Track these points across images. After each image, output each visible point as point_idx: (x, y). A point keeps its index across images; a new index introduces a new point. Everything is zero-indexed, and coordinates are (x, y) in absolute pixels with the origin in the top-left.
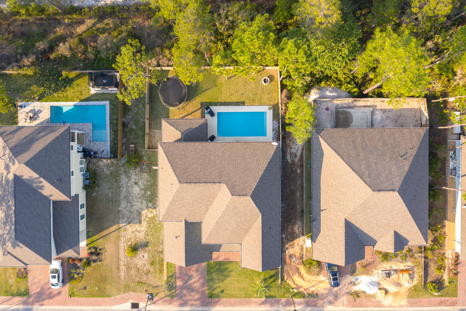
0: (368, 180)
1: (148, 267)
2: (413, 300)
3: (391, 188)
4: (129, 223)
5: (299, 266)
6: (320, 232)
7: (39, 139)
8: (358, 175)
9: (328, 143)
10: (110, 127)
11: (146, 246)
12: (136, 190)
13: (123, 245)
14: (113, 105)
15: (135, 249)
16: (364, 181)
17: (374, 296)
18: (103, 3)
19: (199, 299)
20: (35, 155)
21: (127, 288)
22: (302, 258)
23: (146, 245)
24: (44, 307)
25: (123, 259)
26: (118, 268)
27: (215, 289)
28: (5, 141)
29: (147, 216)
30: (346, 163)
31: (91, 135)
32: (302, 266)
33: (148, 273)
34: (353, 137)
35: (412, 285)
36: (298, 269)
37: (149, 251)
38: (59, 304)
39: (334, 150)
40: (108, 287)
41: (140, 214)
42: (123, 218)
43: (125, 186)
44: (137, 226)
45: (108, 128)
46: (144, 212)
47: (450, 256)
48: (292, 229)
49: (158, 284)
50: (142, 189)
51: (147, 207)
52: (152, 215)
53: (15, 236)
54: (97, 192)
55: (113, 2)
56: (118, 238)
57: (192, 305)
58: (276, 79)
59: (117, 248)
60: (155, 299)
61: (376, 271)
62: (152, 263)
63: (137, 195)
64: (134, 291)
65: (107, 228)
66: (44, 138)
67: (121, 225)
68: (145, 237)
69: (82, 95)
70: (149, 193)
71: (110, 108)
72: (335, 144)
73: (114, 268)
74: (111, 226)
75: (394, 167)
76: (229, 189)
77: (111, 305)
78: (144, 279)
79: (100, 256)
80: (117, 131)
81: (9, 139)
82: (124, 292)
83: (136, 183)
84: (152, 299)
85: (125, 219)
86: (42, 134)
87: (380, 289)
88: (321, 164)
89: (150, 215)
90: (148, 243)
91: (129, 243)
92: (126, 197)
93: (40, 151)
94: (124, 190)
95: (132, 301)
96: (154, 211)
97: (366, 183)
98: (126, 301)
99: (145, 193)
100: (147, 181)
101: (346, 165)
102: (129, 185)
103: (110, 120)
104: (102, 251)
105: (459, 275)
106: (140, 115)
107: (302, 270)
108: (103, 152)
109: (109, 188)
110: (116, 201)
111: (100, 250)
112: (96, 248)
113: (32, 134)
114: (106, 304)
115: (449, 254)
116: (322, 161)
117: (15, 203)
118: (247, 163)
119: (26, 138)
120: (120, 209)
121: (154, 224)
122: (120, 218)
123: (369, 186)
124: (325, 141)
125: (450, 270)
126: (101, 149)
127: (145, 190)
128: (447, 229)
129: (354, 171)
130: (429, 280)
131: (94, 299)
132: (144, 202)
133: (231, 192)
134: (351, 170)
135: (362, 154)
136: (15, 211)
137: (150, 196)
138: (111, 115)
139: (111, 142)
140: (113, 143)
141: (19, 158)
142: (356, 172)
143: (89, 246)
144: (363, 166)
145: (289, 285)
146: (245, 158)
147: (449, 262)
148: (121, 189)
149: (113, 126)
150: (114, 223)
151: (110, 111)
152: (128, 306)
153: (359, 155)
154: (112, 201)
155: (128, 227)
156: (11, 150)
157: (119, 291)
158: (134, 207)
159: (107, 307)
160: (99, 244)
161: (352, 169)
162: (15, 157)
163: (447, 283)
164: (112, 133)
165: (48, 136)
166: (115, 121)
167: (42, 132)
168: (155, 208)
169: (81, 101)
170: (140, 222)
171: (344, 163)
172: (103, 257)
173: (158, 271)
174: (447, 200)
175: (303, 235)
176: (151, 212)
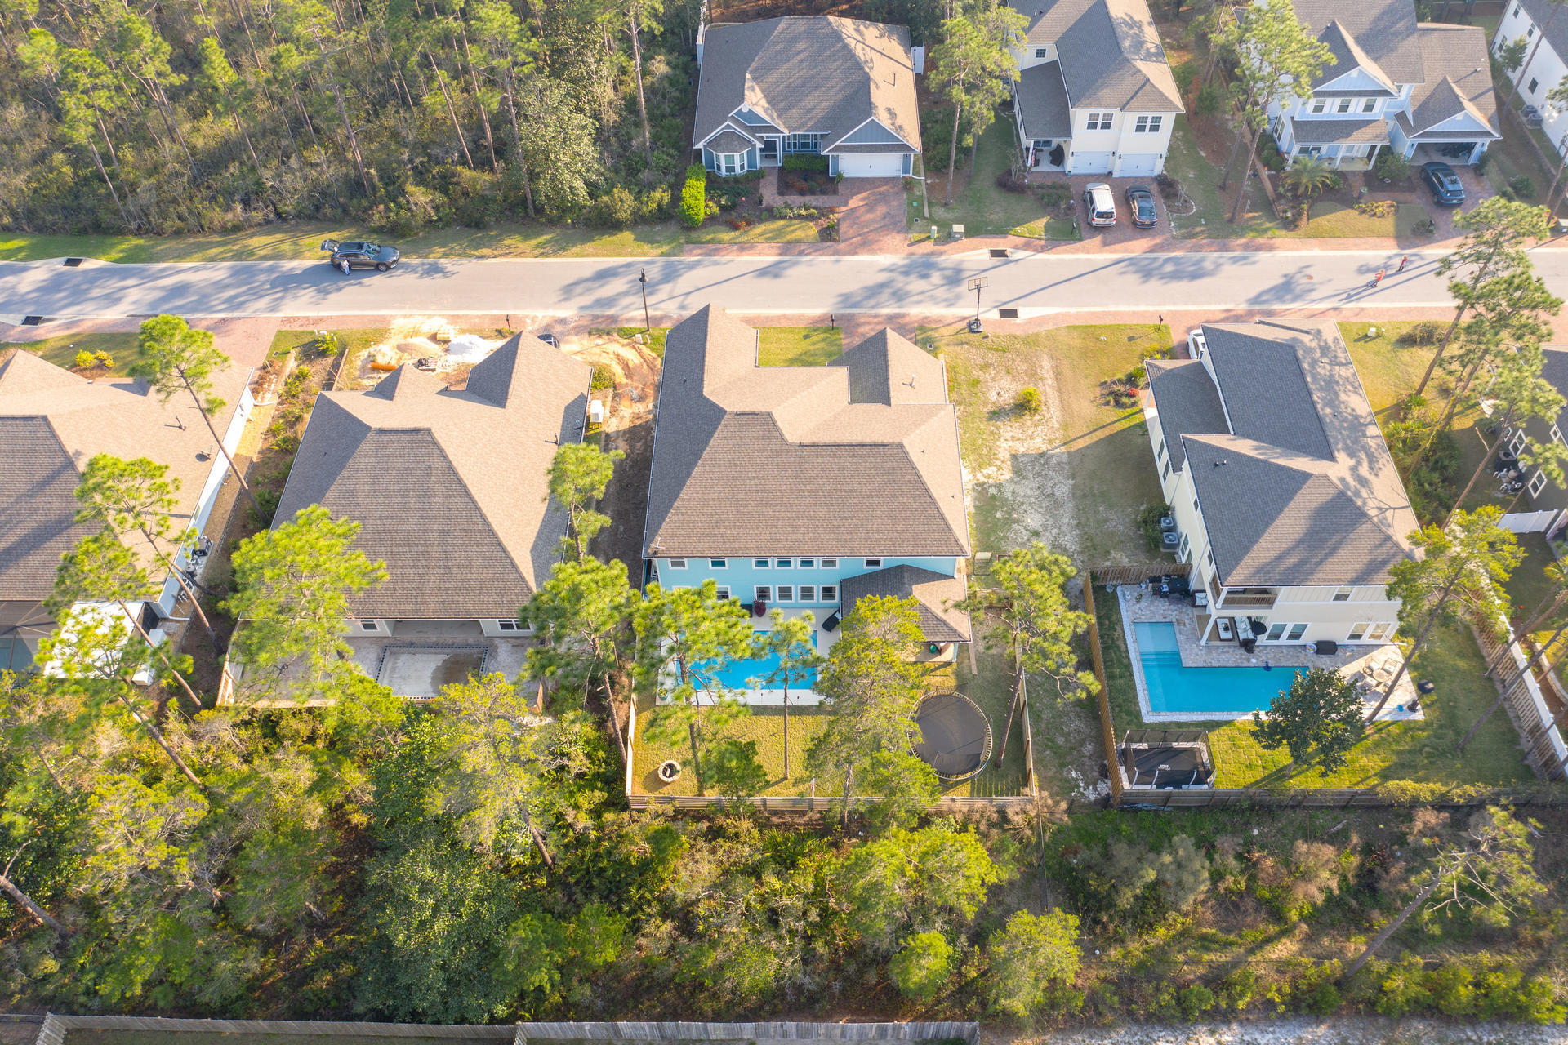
0: (436, 460)
1: (987, 376)
2: (378, 325)
3: (385, 439)
4: (1042, 455)
5: (624, 381)
6: (567, 408)
7: (1297, 545)
8: (455, 473)
9: (517, 570)
10: (1128, 657)
11: (994, 413)
12: (1034, 520)
13: (1052, 412)
14: (1129, 713)
15: (1023, 406)
16: (446, 458)
17: (462, 331)
18: (1227, 1038)
19: (859, 325)
20: (1291, 499)
21: (1031, 341)
22: (615, 396)
23: (995, 415)
24: (1223, 307)
25: (1048, 389)
26: (1058, 374)
27: (824, 340)
28: (1388, 538)
29: (999, 468)
30: (479, 509)
31: (1181, 638)
32: (617, 380)
33: (986, 366)
34: (446, 591)
35: (372, 350)
36: (628, 376)
37: (986, 403)
38: (1187, 313)
39: (504, 550)
40: (1077, 342)
41: (1018, 472)
42: (1059, 464)
43: (1064, 528)
44: (1022, 450)
45: (1133, 656)
46: (1007, 475)
47: (268, 395)
48: (632, 447)
49: (958, 348)
50: (1017, 521)
51: (999, 486)
52: (985, 472)
53: (1295, 352)
54: (1137, 513)
55: (1188, 1038)
56: (1065, 426)
57: (876, 316)
58: (639, 780)
59: (1064, 408)
60: (964, 324)
61: (449, 370)
62: (976, 383)
63: (1030, 510)
64: (1015, 337)
65: (1097, 443)
66: (1284, 547)
67: (1063, 449)
68: (998, 428)
69: (1231, 739)
70: (999, 515)
71: (1136, 704)
72: (499, 567)
73: (1067, 373)
74: (1087, 447)
75: (361, 496)
76: (778, 429)
77: (1064, 315)
78: (992, 357)
79: (1106, 392)
80: (1105, 649)
81: (1380, 545)
82: (1037, 335)
83: (1036, 534)
84: (970, 325)
85: (1054, 461)
86: (1291, 561)
87: (446, 342)
88: (540, 533)
89: (992, 470)
90: (990, 419)
91: (1037, 417)
92: (1057, 504)
93: (1281, 511)
94: (1065, 521)
95: (1018, 321)
96: (982, 479)
97: (441, 450)
98: (1030, 321)
99: (1010, 514)
100: (1005, 538)
101: (480, 504)
102: (1055, 531)
103: (1132, 675)
104: (1103, 401)
105: (260, 364)
106: (1046, 691)
107: (618, 372)
108: (1139, 599)
109: (1106, 521)
110: (1085, 496)
111: (1108, 403)
112: (1118, 404)
113: (1322, 561)
114: (1077, 316)
115: (270, 399)
116: (538, 537)
117: (1315, 409)
118: (734, 496)
119: (1334, 550)
120: (1071, 482)
121: (980, 455)
122: (1069, 463)
123: (435, 443)
124: (523, 578)
125: (278, 373)
126: (1143, 604)
127: (1008, 521)
128: (259, 444)
129: (465, 486)
130: (331, 360)
131: (1108, 322)
132: (1009, 495)
133: (774, 422)
134: (470, 487)
135: (433, 536)
136: (1310, 394)
137: (995, 509)
138: (1132, 687)
139: (1120, 622)
140: (1114, 618)
141: (1332, 492)
142: (460, 482)
143: (1135, 409)
144: (438, 499)
145: (652, 350)
146: (738, 510)
147: (276, 386)
148: (1073, 522)
149: (1119, 660)
150: (1082, 453)
151: (1135, 697)
152: (1025, 313)
153: (444, 533)
154: (1094, 495)
155: (1044, 448)
156: (1362, 515)
157: (1050, 336)
158: (1035, 485)
159: (1073, 310)
160: (1111, 414)
161: (467, 493)
162: (1342, 494)
163: (293, 353)
164: (1120, 643)
165: (1272, 555)
166: (1117, 671)
167: (1295, 566)
168: (982, 485)
169: (1228, 723)
170: (1014, 457)
171: (484, 510)
172: (1098, 391)
173: (961, 369)
174: (238, 499)
175: (607, 435)
176: (989, 477)
